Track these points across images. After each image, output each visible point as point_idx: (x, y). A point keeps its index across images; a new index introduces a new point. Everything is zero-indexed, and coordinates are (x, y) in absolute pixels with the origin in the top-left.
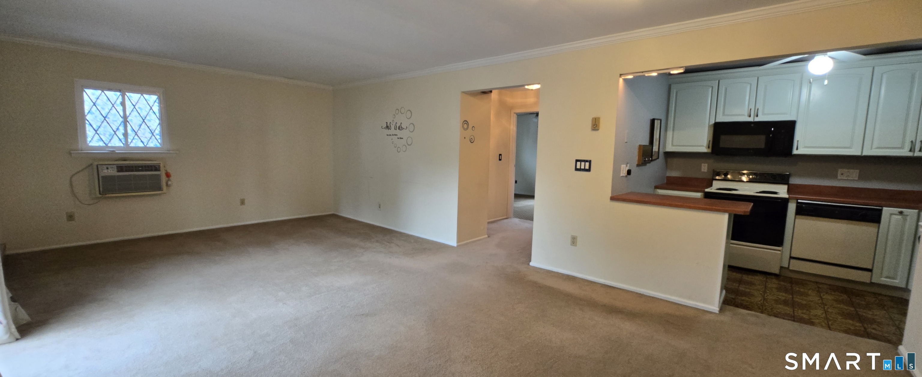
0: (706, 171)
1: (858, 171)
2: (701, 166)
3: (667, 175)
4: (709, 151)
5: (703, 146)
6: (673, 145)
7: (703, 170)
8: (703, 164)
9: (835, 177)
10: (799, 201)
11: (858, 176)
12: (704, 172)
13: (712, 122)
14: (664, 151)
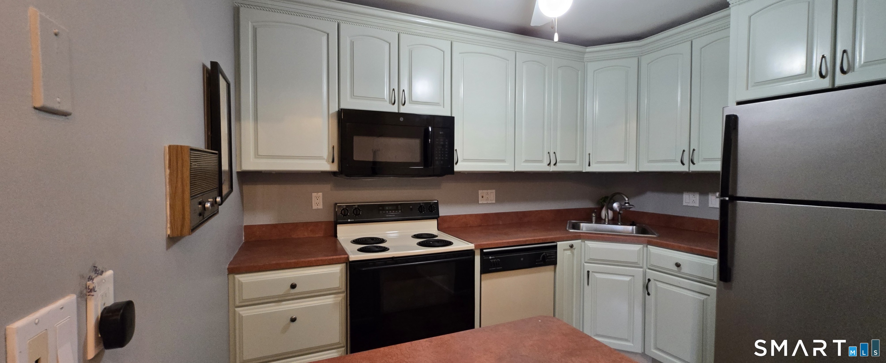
0: (321, 207)
1: (494, 191)
2: (311, 198)
3: (245, 224)
4: (334, 168)
5: (320, 158)
6: (257, 155)
7: (315, 207)
8: (314, 195)
9: (475, 201)
10: (485, 251)
11: (495, 199)
12: (318, 210)
13: (334, 109)
14: (239, 170)
